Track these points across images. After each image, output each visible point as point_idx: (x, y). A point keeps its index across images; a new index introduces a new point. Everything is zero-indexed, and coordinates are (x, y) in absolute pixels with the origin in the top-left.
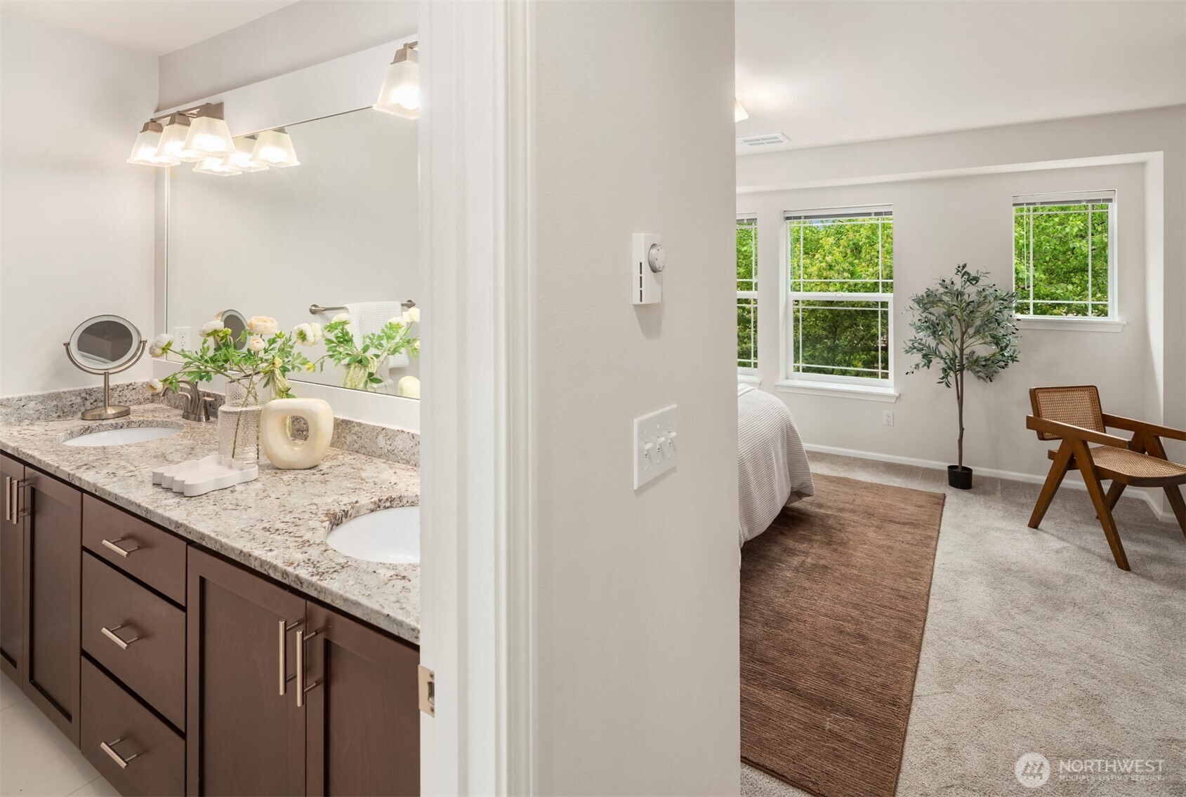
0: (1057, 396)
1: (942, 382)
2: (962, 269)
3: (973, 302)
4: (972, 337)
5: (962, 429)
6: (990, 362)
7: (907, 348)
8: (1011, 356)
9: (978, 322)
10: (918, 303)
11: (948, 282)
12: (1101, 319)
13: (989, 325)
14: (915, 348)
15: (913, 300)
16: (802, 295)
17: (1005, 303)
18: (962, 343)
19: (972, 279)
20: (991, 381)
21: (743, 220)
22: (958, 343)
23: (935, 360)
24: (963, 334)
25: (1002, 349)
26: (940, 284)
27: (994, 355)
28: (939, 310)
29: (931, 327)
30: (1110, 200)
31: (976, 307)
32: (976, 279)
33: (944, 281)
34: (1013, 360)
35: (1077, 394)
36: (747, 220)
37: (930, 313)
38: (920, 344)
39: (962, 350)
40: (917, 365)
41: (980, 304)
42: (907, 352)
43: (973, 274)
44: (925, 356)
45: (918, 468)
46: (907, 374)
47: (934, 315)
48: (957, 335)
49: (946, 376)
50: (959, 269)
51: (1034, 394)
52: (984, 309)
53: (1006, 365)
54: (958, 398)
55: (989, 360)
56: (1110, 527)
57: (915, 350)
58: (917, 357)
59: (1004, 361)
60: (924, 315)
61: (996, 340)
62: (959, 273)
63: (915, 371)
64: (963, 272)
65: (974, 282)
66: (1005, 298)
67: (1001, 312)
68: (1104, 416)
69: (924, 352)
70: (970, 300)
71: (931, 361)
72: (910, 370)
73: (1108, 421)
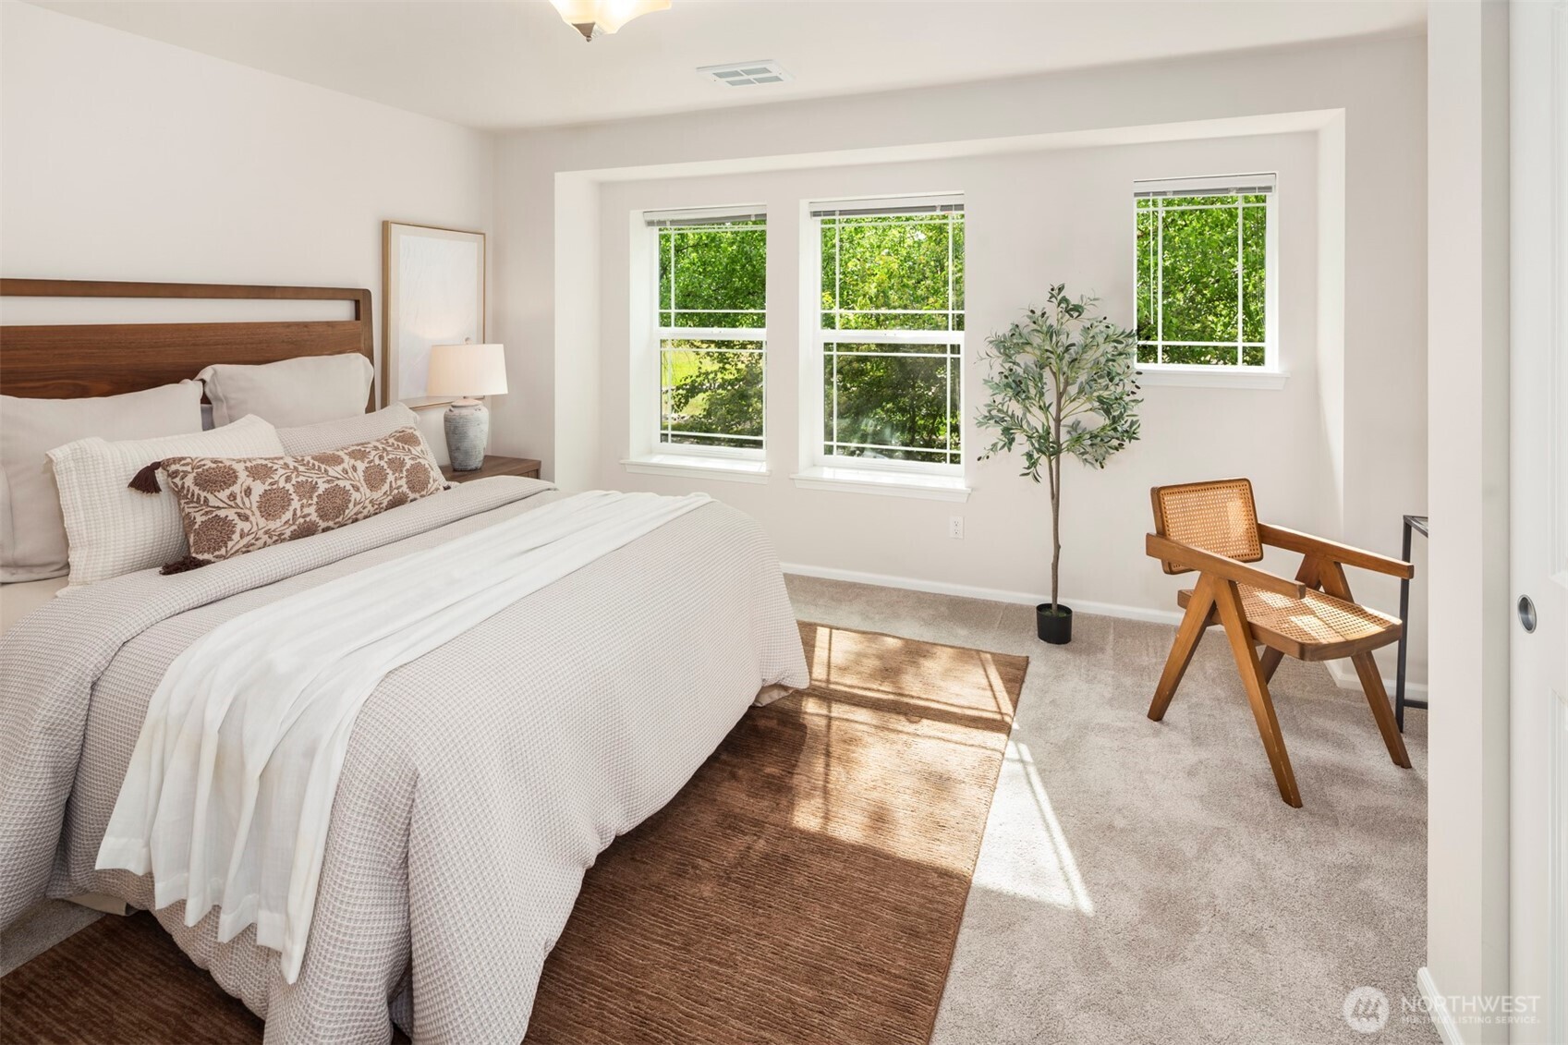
0: (1192, 498)
1: (1028, 474)
2: (1057, 293)
3: (1073, 345)
4: (1074, 400)
5: (1057, 547)
6: (1099, 439)
7: (980, 419)
8: (1127, 431)
9: (1083, 377)
10: (998, 347)
11: (1038, 313)
12: (1254, 369)
13: (1099, 381)
14: (992, 417)
15: (991, 342)
16: (838, 335)
17: (1120, 346)
18: (1059, 410)
19: (1071, 310)
20: (1102, 467)
21: (750, 216)
22: (1053, 410)
23: (1020, 437)
24: (1060, 396)
25: (1115, 420)
26: (1028, 316)
27: (1103, 428)
28: (1026, 359)
29: (1013, 385)
30: (1269, 189)
31: (1081, 352)
32: (1078, 309)
33: (1033, 312)
34: (1131, 438)
35: (1222, 493)
36: (756, 216)
37: (1014, 363)
38: (999, 411)
39: (1058, 421)
40: (995, 445)
41: (1085, 348)
42: (980, 424)
43: (1074, 301)
44: (1006, 431)
45: (996, 605)
46: (979, 459)
47: (1018, 365)
48: (1050, 397)
49: (1033, 464)
50: (1053, 292)
51: (1157, 494)
52: (1091, 356)
53: (1121, 445)
54: (1053, 498)
55: (1096, 437)
56: (1271, 731)
57: (992, 422)
58: (995, 433)
59: (1118, 439)
60: (1007, 365)
61: (1106, 406)
62: (1053, 299)
63: (991, 454)
64: (1059, 298)
65: (1076, 314)
66: (1120, 338)
67: (1114, 361)
68: (1261, 528)
69: (1004, 424)
70: (1069, 342)
71: (1013, 439)
72: (983, 454)
73: (1265, 535)
